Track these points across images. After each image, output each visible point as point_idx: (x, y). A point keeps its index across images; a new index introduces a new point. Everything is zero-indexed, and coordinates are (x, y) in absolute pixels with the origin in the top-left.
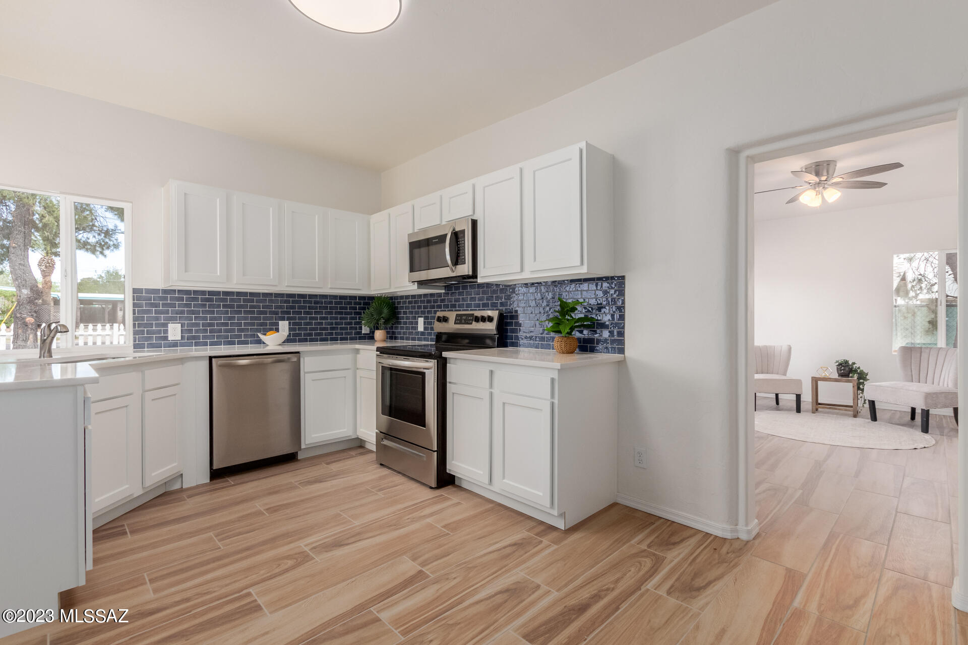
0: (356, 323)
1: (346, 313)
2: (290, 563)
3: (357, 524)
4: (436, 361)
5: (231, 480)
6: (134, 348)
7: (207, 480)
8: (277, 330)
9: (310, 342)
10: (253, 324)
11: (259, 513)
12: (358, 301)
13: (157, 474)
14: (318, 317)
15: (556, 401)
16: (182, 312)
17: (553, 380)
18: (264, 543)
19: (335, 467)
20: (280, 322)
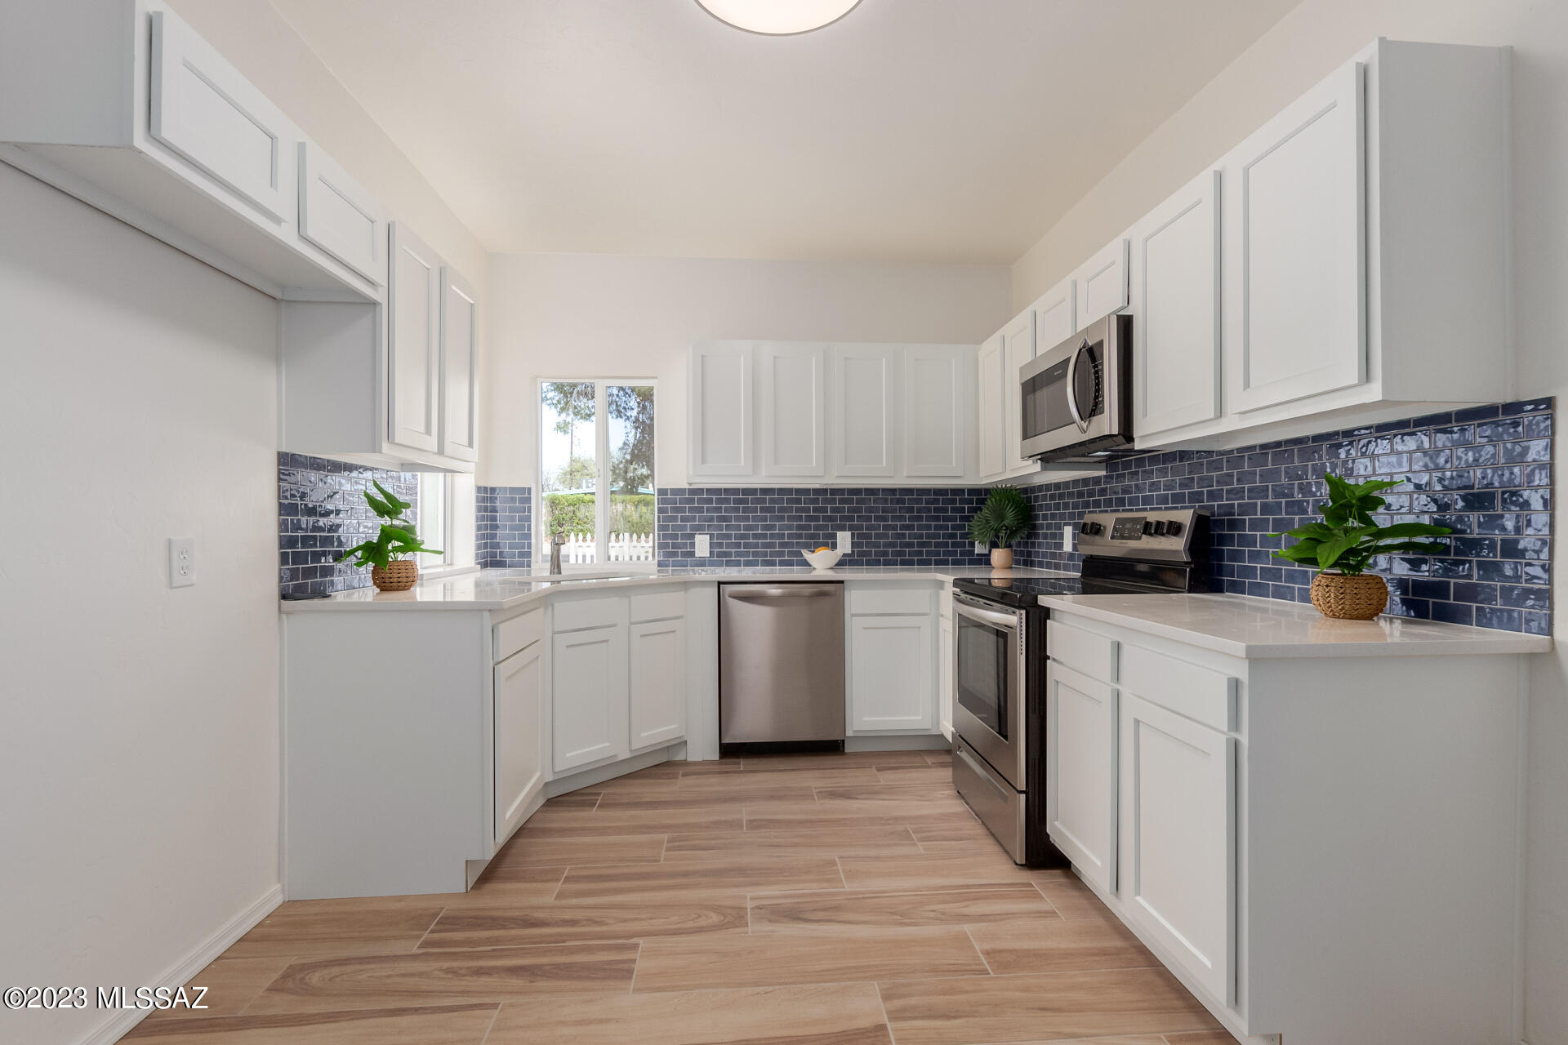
0: (964, 536)
1: (946, 519)
2: (715, 918)
3: (847, 889)
4: (1024, 612)
5: (743, 764)
6: (659, 566)
7: (716, 757)
8: (834, 546)
9: (884, 565)
10: (799, 536)
11: (735, 824)
12: (966, 496)
13: (652, 734)
14: (897, 525)
15: (1244, 740)
16: (711, 519)
17: (1235, 685)
18: (706, 873)
19: (887, 778)
20: (838, 533)
